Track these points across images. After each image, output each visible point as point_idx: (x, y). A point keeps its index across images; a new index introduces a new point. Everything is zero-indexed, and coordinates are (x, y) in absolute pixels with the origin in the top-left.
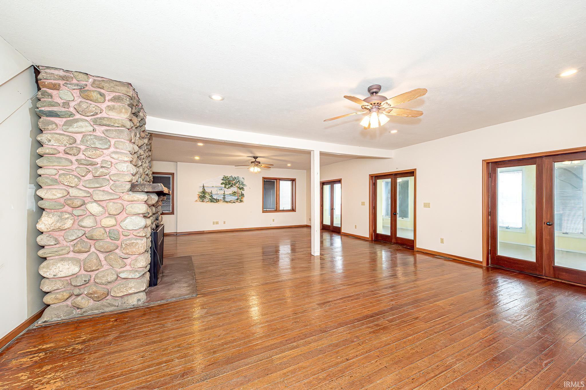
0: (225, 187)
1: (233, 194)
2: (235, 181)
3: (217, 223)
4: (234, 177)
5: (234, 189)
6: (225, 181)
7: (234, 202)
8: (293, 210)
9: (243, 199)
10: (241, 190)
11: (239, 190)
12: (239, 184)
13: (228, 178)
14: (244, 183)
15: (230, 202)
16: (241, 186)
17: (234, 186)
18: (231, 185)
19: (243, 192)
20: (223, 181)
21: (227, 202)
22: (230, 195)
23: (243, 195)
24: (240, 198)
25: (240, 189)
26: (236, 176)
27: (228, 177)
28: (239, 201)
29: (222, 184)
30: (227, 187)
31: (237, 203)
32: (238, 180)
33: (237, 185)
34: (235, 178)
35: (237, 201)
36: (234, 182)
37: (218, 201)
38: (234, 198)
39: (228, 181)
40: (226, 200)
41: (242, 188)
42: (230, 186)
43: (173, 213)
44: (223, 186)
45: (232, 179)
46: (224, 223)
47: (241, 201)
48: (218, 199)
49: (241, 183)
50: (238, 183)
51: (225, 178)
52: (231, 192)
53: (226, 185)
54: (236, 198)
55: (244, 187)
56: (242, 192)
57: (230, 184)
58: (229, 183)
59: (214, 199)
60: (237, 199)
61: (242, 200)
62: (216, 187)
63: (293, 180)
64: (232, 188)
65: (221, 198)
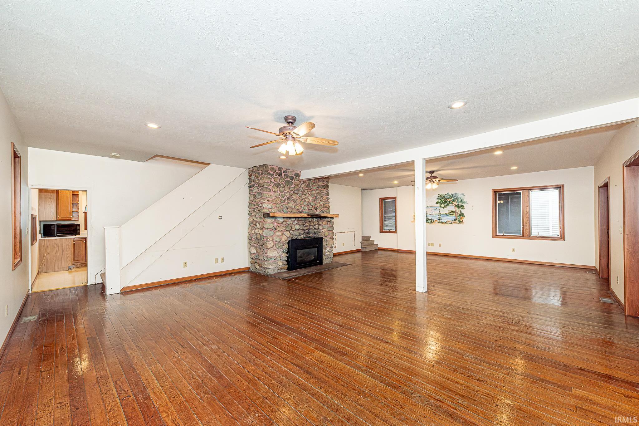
0: (441, 206)
1: (450, 214)
2: (453, 198)
3: (432, 245)
4: (450, 194)
5: (452, 208)
6: (441, 199)
7: (451, 223)
8: (562, 237)
9: (463, 219)
10: (460, 209)
11: (457, 209)
12: (458, 202)
13: (444, 197)
14: (464, 200)
15: (446, 223)
16: (460, 204)
17: (451, 205)
18: (448, 204)
19: (463, 211)
20: (438, 200)
21: (443, 223)
22: (446, 215)
23: (462, 214)
24: (459, 218)
25: (459, 207)
26: (453, 193)
27: (444, 195)
28: (457, 222)
29: (437, 203)
30: (443, 206)
31: (455, 224)
32: (455, 198)
33: (455, 203)
34: (453, 195)
35: (455, 221)
36: (451, 200)
37: (433, 222)
38: (451, 218)
39: (443, 200)
40: (443, 220)
41: (461, 206)
42: (446, 205)
43: (395, 232)
44: (439, 205)
45: (448, 197)
46: (440, 245)
47: (460, 222)
48: (432, 219)
49: (460, 200)
50: (456, 200)
51: (440, 197)
52: (448, 212)
53: (441, 204)
54: (454, 218)
55: (464, 205)
56: (461, 211)
57: (446, 202)
58: (444, 201)
59: (429, 219)
60: (456, 220)
61: (461, 220)
62: (431, 207)
63: (561, 187)
64: (448, 207)
65: (436, 218)
